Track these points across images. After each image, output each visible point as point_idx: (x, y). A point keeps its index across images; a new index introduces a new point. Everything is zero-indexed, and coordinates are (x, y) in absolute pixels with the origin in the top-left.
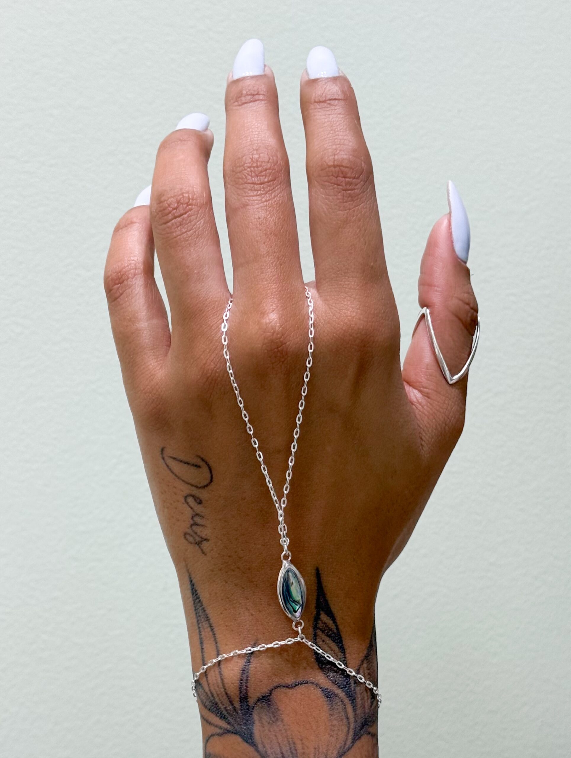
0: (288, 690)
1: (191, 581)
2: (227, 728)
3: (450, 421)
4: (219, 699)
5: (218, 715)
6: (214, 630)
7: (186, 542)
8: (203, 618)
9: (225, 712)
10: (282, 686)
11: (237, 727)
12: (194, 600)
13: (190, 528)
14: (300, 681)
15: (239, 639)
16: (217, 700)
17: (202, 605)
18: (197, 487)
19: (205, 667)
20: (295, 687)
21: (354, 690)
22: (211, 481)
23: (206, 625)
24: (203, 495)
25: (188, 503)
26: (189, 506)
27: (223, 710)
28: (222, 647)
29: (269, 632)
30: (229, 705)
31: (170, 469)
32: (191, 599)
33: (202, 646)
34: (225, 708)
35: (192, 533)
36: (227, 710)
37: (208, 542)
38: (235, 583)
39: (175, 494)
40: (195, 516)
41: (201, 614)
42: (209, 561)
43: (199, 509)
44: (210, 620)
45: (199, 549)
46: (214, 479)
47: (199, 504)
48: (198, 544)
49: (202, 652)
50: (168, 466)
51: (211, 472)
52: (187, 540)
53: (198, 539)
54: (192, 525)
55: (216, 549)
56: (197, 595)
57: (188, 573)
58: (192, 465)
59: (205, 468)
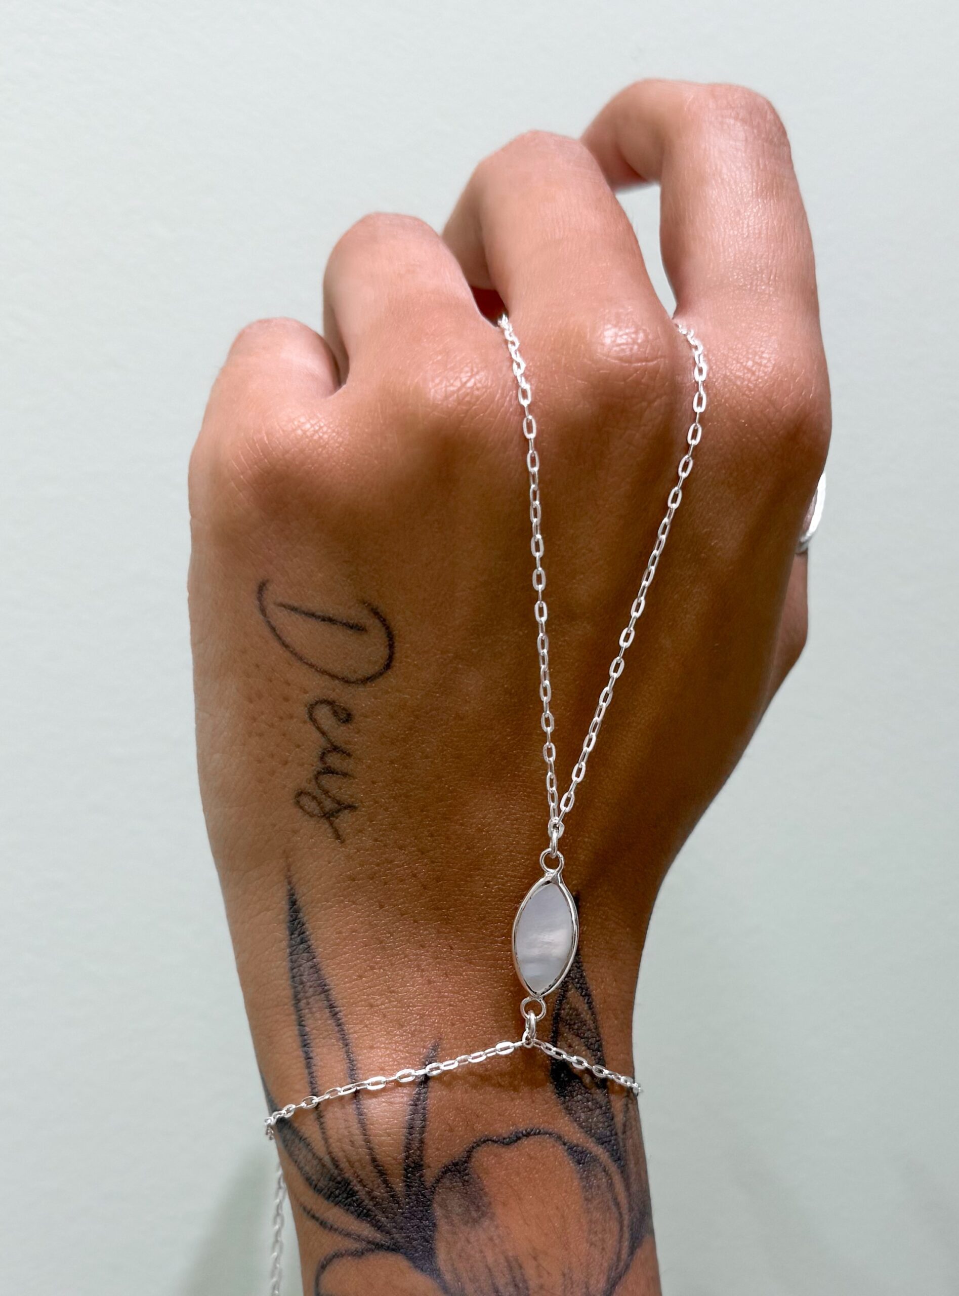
0: (502, 1150)
1: (293, 903)
2: (375, 1238)
4: (355, 1172)
5: (352, 1208)
6: (340, 1015)
7: (300, 813)
8: (311, 987)
9: (369, 1204)
10: (491, 1140)
11: (399, 1237)
12: (291, 946)
13: (313, 782)
14: (526, 1131)
15: (402, 1036)
16: (348, 1175)
17: (314, 958)
18: (344, 681)
19: (316, 1100)
20: (516, 1141)
21: (624, 1147)
22: (388, 666)
23: (317, 1003)
24: (359, 700)
25: (314, 721)
26: (318, 728)
27: (364, 1197)
28: (363, 1057)
29: (464, 1021)
30: (379, 1186)
31: (279, 638)
32: (284, 944)
33: (306, 1053)
34: (369, 1193)
35: (317, 792)
36: (373, 1198)
37: (355, 813)
38: (400, 909)
39: (286, 699)
40: (329, 752)
41: (305, 978)
42: (349, 857)
43: (340, 733)
44: (330, 993)
45: (330, 830)
46: (395, 663)
47: (344, 722)
48: (328, 816)
49: (309, 1066)
50: (273, 629)
51: (391, 646)
52: (301, 808)
53: (329, 805)
54: (319, 773)
55: (370, 829)
56: (304, 933)
57: (290, 883)
58: (344, 624)
59: (377, 634)
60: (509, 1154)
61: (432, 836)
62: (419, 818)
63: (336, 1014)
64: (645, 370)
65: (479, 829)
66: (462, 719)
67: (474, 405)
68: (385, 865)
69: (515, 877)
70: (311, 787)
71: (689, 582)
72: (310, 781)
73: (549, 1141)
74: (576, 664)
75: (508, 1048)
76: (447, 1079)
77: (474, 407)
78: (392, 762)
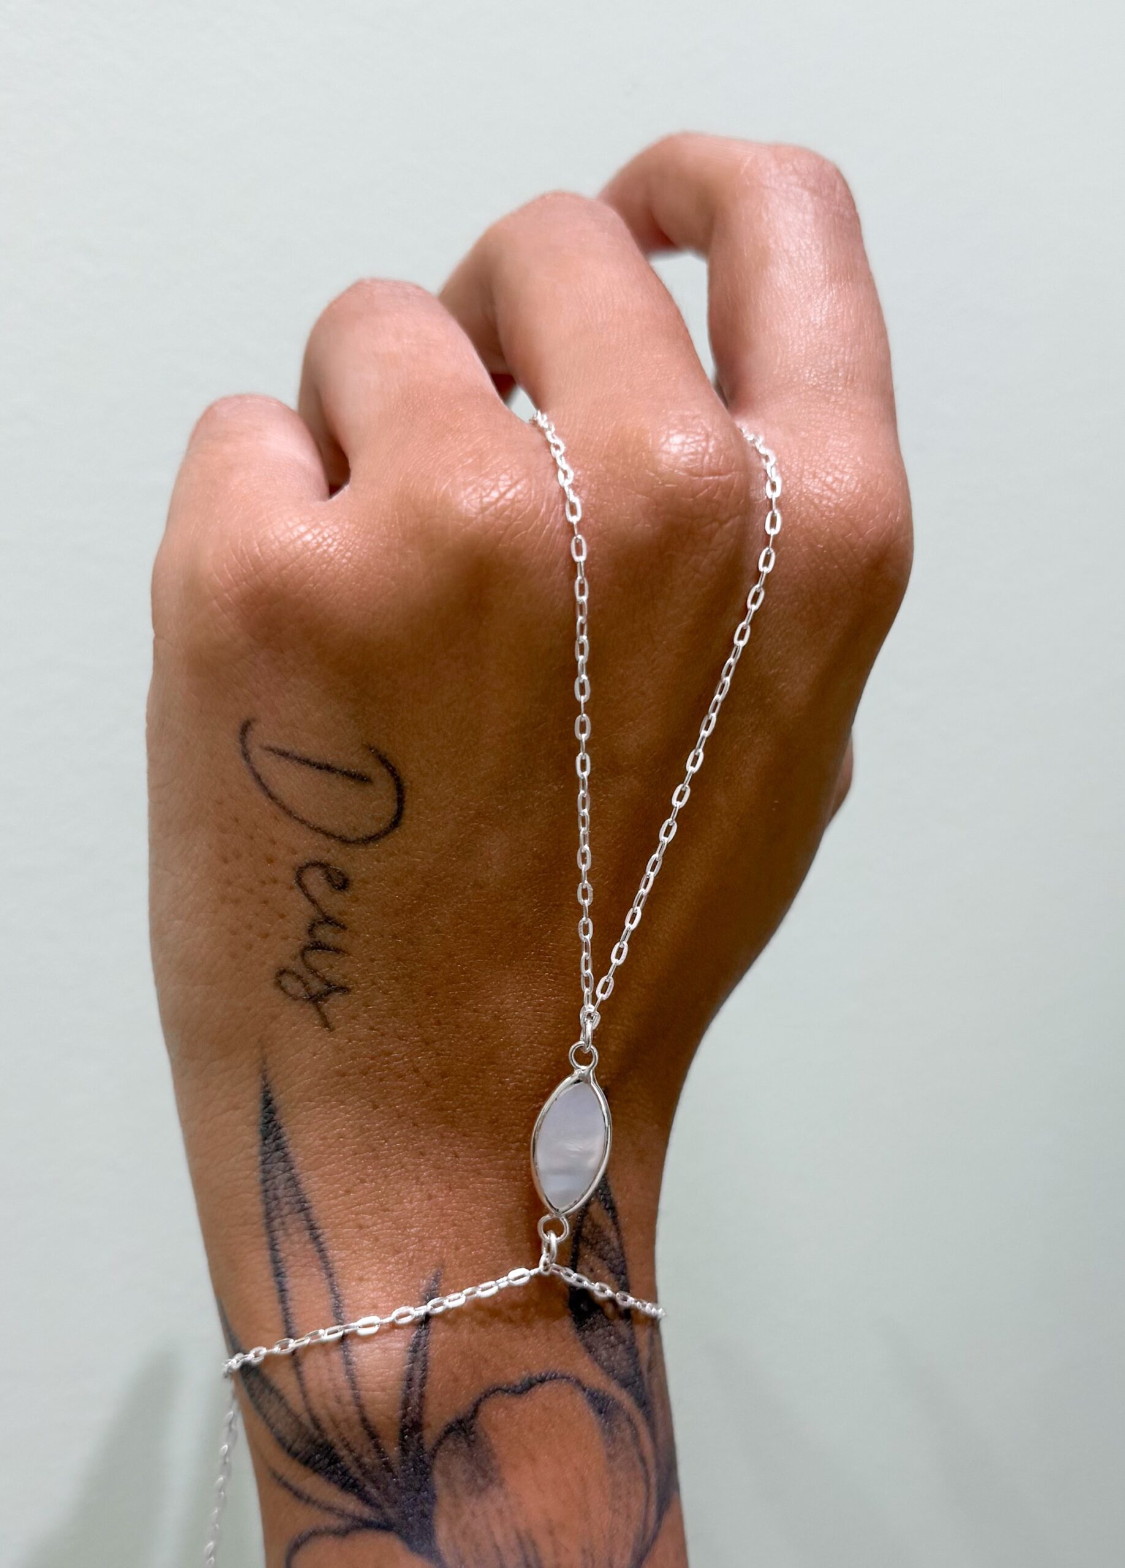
0: (513, 1400)
1: (268, 1102)
2: (362, 1513)
4: (340, 1434)
5: (336, 1477)
6: (322, 1239)
7: (280, 995)
8: (287, 1203)
9: (355, 1472)
10: (500, 1389)
11: (391, 1513)
12: (264, 1153)
13: (299, 959)
14: (540, 1376)
15: (398, 1264)
16: (332, 1436)
17: (292, 1169)
18: (342, 840)
19: (293, 1344)
20: (528, 1389)
21: (649, 1388)
22: (395, 823)
23: (295, 1222)
24: (356, 864)
25: (303, 887)
26: (308, 896)
27: (350, 1464)
28: (351, 1291)
30: (369, 1451)
31: (264, 787)
32: (255, 1150)
33: (280, 1284)
34: (357, 1460)
35: (305, 972)
36: (361, 1466)
37: (347, 997)
38: (397, 1110)
39: (270, 860)
40: (320, 923)
41: (280, 1193)
42: (338, 1049)
43: (335, 903)
44: (311, 1211)
45: (316, 1016)
46: (406, 822)
47: (339, 889)
48: (315, 999)
49: (283, 1300)
50: (258, 777)
51: (400, 801)
52: (283, 989)
53: (316, 986)
54: (306, 948)
55: (365, 1015)
56: (280, 1138)
57: (264, 1078)
58: (345, 773)
59: (383, 787)
60: (520, 1405)
61: (439, 1023)
62: (425, 1003)
63: (318, 1237)
64: (719, 483)
65: (495, 1016)
66: (481, 888)
67: (515, 520)
68: (382, 1057)
69: (535, 1072)
70: (296, 966)
71: (750, 730)
72: (296, 957)
73: (565, 1387)
74: (619, 825)
75: (523, 1276)
76: (452, 1317)
77: (515, 523)
78: (395, 937)
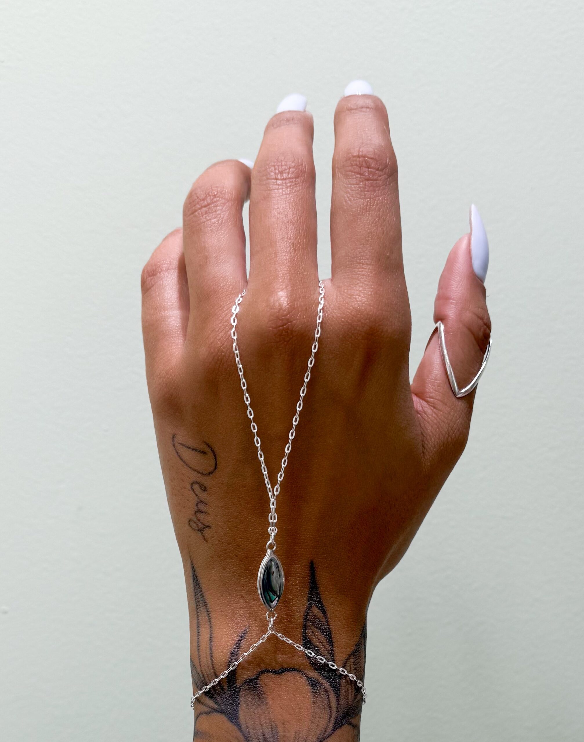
0: (274, 676)
1: (193, 568)
2: (214, 707)
3: (453, 433)
6: (210, 614)
7: (190, 529)
8: (201, 603)
10: (269, 671)
11: (223, 707)
12: (194, 586)
13: (194, 515)
14: (287, 669)
15: (232, 624)
16: (207, 680)
17: (201, 591)
18: (202, 474)
20: (281, 673)
22: (216, 468)
23: (203, 609)
24: (207, 481)
25: (193, 490)
26: (194, 493)
28: (216, 632)
29: (261, 619)
31: (180, 456)
32: (192, 585)
33: (198, 630)
35: (195, 520)
36: (215, 690)
37: (210, 529)
38: (232, 571)
39: (183, 481)
40: (199, 503)
41: (199, 600)
42: (210, 548)
43: (203, 496)
44: (207, 605)
45: (201, 536)
46: (218, 466)
47: (204, 491)
48: (201, 530)
50: (178, 453)
51: (216, 459)
52: (191, 526)
53: (200, 525)
54: (196, 512)
55: (216, 536)
56: (197, 580)
57: (191, 559)
58: (200, 451)
59: (210, 454)
70: (194, 518)
